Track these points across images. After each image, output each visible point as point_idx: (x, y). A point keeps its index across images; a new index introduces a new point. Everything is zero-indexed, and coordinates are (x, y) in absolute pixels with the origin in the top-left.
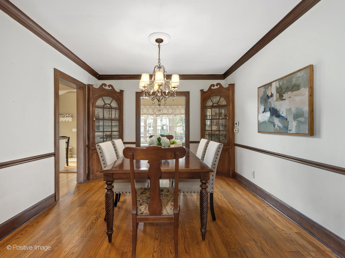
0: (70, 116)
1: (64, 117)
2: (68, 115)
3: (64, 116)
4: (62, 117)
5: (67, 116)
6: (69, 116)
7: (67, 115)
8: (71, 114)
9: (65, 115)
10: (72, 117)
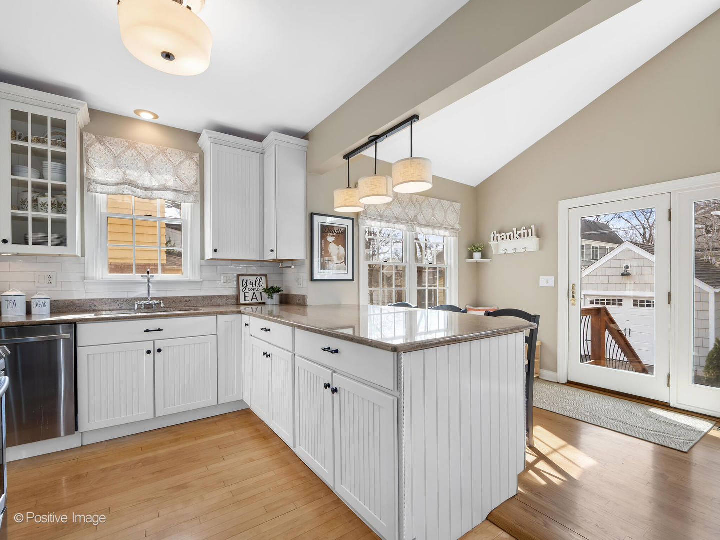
0: (530, 231)
1: (510, 239)
2: (526, 231)
3: (512, 234)
4: (505, 238)
5: (520, 235)
6: (528, 233)
7: (522, 232)
8: (533, 227)
9: (515, 230)
10: (538, 236)
